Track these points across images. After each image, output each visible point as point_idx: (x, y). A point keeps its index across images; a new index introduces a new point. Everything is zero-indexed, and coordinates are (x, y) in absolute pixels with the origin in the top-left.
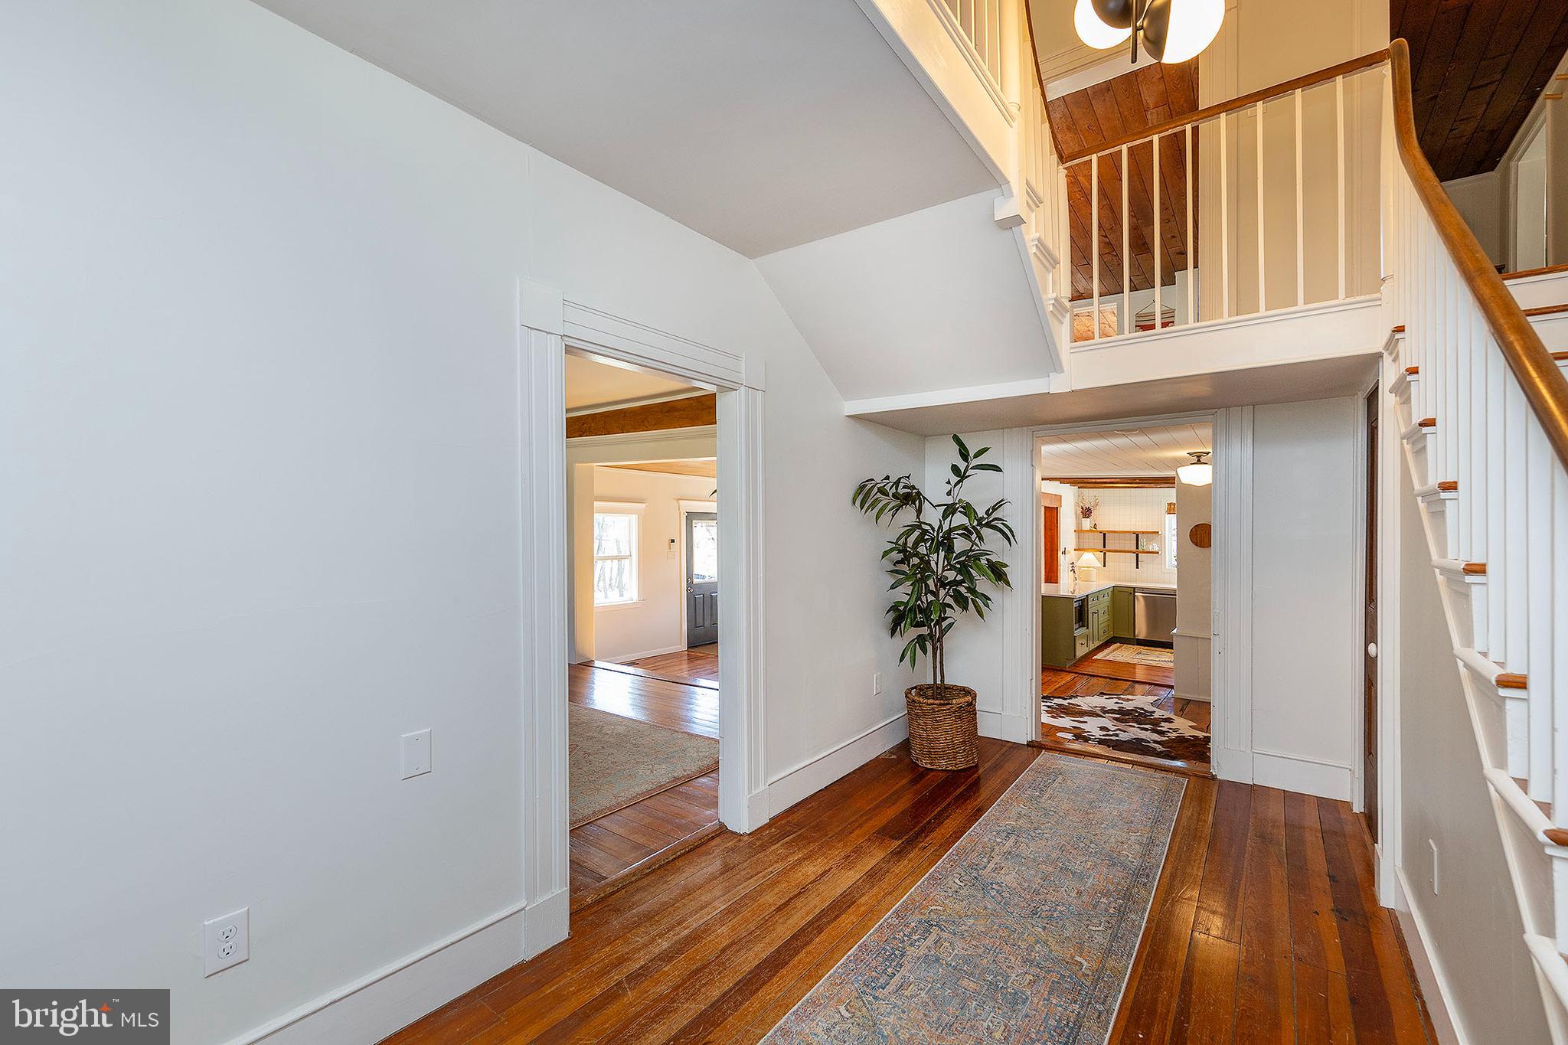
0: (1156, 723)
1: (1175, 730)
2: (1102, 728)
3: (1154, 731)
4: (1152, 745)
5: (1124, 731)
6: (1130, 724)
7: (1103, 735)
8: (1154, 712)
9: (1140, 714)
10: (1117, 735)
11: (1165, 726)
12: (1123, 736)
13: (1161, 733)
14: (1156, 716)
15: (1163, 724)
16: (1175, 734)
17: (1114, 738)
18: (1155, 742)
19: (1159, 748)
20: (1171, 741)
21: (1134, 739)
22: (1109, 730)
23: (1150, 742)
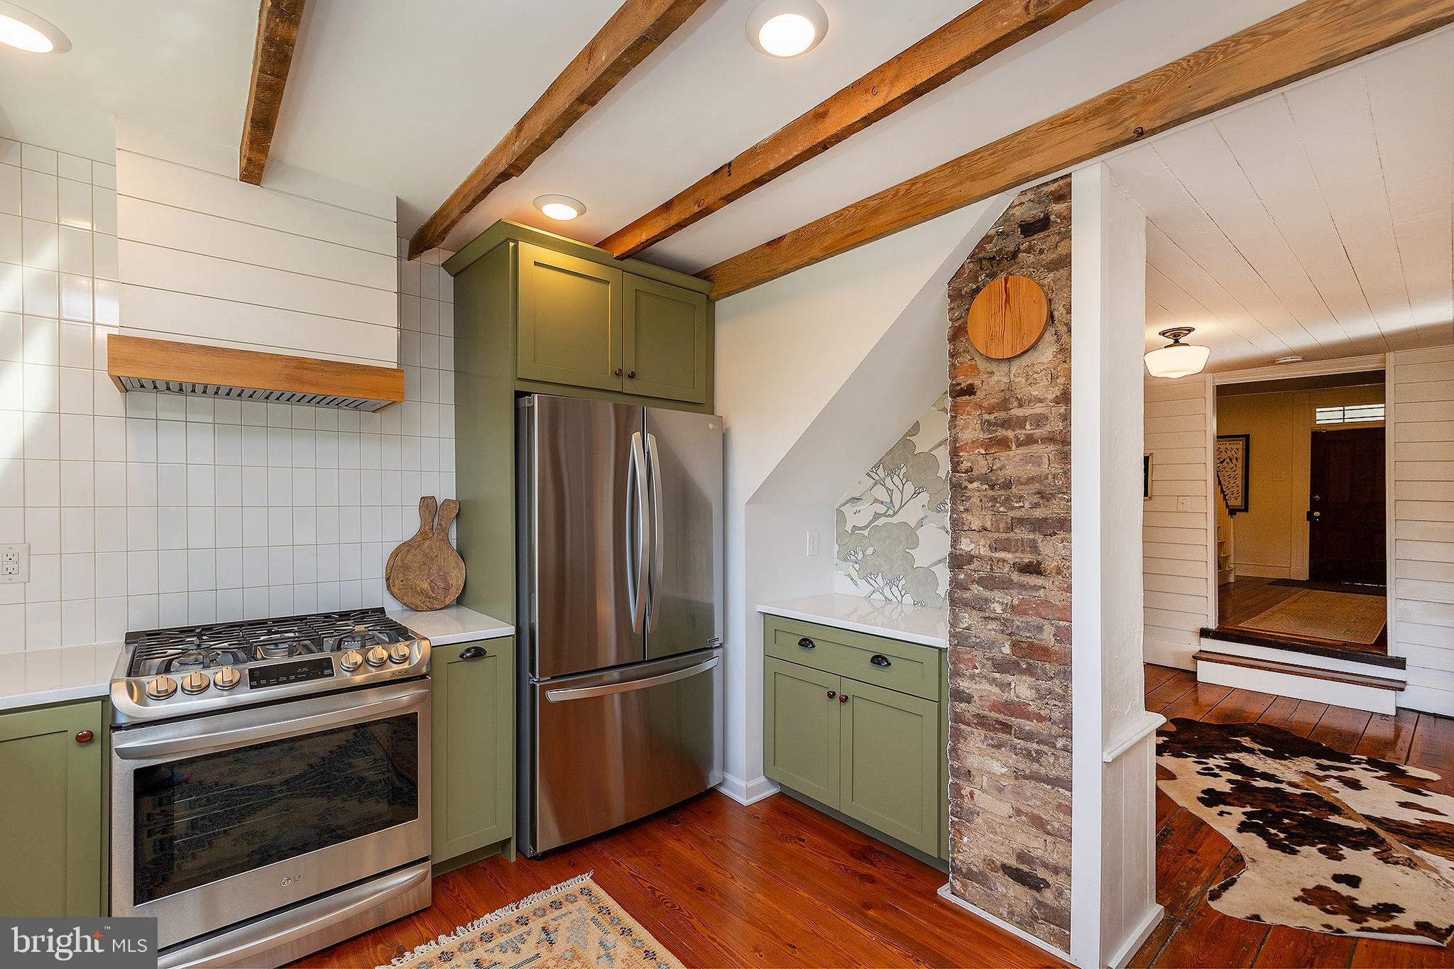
0: (1242, 793)
1: (1208, 772)
2: (1355, 785)
3: (1250, 772)
4: (1257, 746)
5: (1307, 773)
6: (1299, 792)
7: (1347, 769)
8: (1243, 828)
9: (1276, 823)
10: (1321, 767)
11: (1222, 784)
12: (1308, 764)
13: (1236, 767)
14: (1237, 814)
15: (1227, 788)
16: (1212, 762)
17: (1325, 762)
18: (1251, 751)
19: (1246, 741)
20: (1222, 752)
21: (1286, 758)
22: (1340, 779)
23: (1260, 750)
